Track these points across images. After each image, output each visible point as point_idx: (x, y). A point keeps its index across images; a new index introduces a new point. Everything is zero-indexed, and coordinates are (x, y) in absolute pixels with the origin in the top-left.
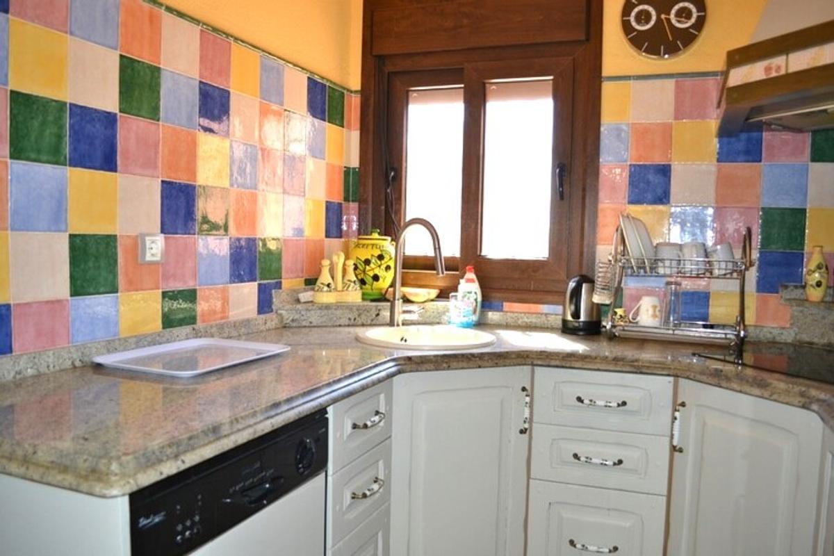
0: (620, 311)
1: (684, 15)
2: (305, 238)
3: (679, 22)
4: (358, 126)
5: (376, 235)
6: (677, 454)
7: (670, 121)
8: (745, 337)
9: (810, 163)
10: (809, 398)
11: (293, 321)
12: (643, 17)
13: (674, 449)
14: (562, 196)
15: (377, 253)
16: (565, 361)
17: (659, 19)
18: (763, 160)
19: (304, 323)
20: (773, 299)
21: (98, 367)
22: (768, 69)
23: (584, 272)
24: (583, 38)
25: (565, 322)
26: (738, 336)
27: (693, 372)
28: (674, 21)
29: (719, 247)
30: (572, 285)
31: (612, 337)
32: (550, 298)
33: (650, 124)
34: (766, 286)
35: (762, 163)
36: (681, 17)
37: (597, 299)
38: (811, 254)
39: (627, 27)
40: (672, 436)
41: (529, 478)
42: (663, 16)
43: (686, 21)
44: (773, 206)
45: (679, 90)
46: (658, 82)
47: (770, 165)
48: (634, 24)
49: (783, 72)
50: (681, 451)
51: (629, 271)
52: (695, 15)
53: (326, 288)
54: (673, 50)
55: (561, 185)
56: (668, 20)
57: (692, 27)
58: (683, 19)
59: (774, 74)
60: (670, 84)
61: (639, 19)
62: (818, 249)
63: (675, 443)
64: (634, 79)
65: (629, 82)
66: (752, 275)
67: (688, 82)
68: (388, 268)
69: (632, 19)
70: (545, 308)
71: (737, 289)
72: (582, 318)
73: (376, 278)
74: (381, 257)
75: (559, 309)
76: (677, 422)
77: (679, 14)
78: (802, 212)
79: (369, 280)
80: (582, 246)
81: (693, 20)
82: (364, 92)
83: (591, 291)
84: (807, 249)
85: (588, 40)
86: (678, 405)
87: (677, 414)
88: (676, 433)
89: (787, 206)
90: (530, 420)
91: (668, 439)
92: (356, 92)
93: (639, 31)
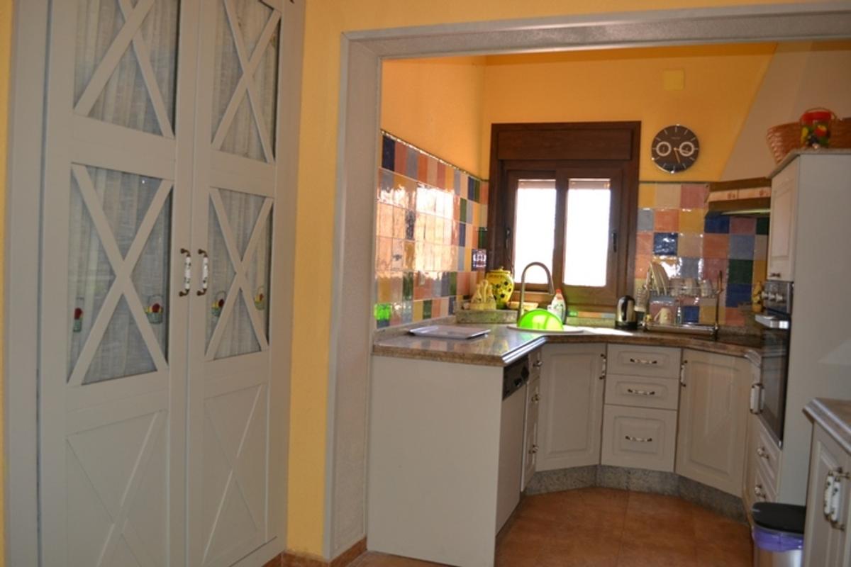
0: (649, 317)
1: (687, 149)
2: (464, 272)
3: (684, 153)
4: (486, 201)
5: (501, 270)
6: (683, 388)
7: (679, 208)
8: (718, 330)
9: (756, 235)
11: (463, 320)
12: (664, 149)
13: (682, 385)
14: (615, 249)
15: (504, 281)
16: (624, 340)
17: (673, 151)
18: (730, 233)
19: (468, 321)
20: (735, 311)
21: (412, 334)
22: (729, 195)
23: (628, 294)
24: (628, 158)
25: (617, 322)
26: (714, 329)
28: (681, 152)
29: (704, 281)
30: (621, 301)
31: (646, 330)
32: (606, 309)
34: (731, 303)
36: (685, 150)
37: (637, 309)
38: (755, 285)
39: (654, 154)
40: (680, 378)
41: (604, 403)
42: (675, 149)
43: (688, 152)
44: (735, 258)
45: (683, 189)
46: (672, 186)
47: (734, 236)
48: (658, 152)
49: (736, 198)
50: (685, 386)
51: (655, 294)
52: (693, 149)
53: (479, 301)
54: (679, 169)
55: (615, 242)
56: (678, 152)
57: (692, 156)
58: (686, 152)
59: (732, 198)
60: (678, 187)
61: (661, 149)
62: (759, 283)
63: (682, 381)
64: (657, 183)
65: (654, 185)
66: (723, 296)
67: (688, 187)
68: (510, 290)
69: (657, 150)
70: (603, 315)
71: (715, 305)
72: (627, 321)
73: (503, 296)
74: (506, 284)
75: (613, 315)
76: (683, 371)
77: (684, 148)
78: (751, 262)
79: (499, 297)
80: (626, 279)
81: (691, 153)
82: (491, 181)
83: (634, 304)
84: (753, 283)
85: (631, 159)
86: (683, 362)
87: (683, 366)
88: (682, 376)
89: (743, 258)
90: (605, 372)
91: (678, 381)
92: (486, 181)
93: (661, 157)
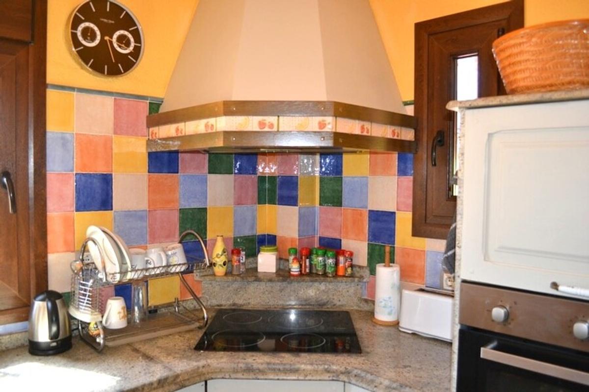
1: (124, 42)
3: (120, 47)
7: (110, 135)
9: (208, 175)
10: (334, 372)
12: (88, 34)
17: (103, 40)
18: (180, 171)
20: (190, 278)
27: (228, 372)
28: (115, 45)
33: (93, 135)
35: (179, 174)
36: (122, 43)
39: (74, 40)
42: (107, 38)
43: (126, 48)
44: (187, 207)
45: (117, 107)
46: (99, 98)
47: (184, 176)
48: (81, 38)
52: (133, 44)
54: (114, 72)
56: (111, 43)
57: (130, 54)
58: (123, 45)
60: (109, 101)
61: (85, 35)
62: (220, 238)
64: (78, 91)
65: (72, 92)
67: (125, 101)
69: (79, 34)
77: (120, 40)
78: (204, 210)
81: (131, 48)
84: (208, 237)
85: (32, 42)
89: (195, 207)
93: (85, 47)
